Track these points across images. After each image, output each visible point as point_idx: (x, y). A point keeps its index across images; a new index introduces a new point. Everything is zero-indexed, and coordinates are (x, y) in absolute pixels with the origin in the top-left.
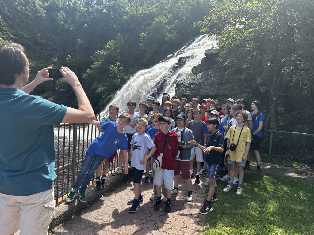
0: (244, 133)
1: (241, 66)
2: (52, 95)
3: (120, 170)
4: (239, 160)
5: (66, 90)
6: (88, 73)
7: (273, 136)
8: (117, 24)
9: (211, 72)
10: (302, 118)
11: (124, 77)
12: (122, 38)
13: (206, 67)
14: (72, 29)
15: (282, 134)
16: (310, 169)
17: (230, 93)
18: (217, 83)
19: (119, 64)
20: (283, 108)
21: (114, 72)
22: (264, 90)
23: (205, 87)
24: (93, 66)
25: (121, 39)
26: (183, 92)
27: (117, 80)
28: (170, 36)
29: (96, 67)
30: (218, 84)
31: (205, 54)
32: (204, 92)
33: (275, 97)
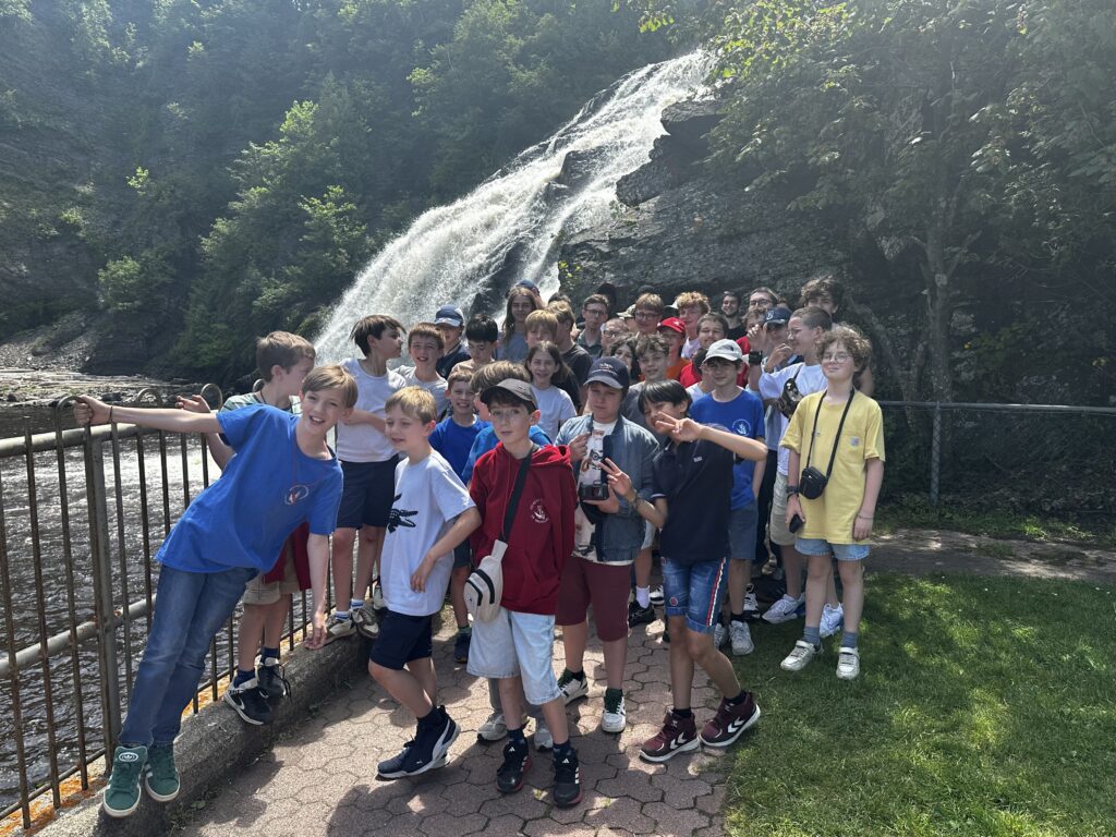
0: (857, 422)
1: (811, 157)
2: (87, 326)
3: (340, 622)
4: (840, 535)
5: (139, 306)
6: (223, 235)
7: (942, 425)
8: (318, 40)
9: (691, 192)
10: (1039, 347)
11: (361, 239)
12: (345, 92)
13: (669, 175)
14: (144, 66)
15: (971, 415)
16: (1088, 538)
17: (767, 273)
18: (718, 233)
19: (338, 189)
20: (968, 313)
21: (323, 224)
22: (897, 249)
23: (672, 255)
24: (236, 205)
25: (340, 96)
26: (588, 277)
27: (336, 253)
28: (524, 76)
29: (251, 209)
30: (722, 240)
31: (662, 121)
32: (669, 271)
33: (945, 273)
